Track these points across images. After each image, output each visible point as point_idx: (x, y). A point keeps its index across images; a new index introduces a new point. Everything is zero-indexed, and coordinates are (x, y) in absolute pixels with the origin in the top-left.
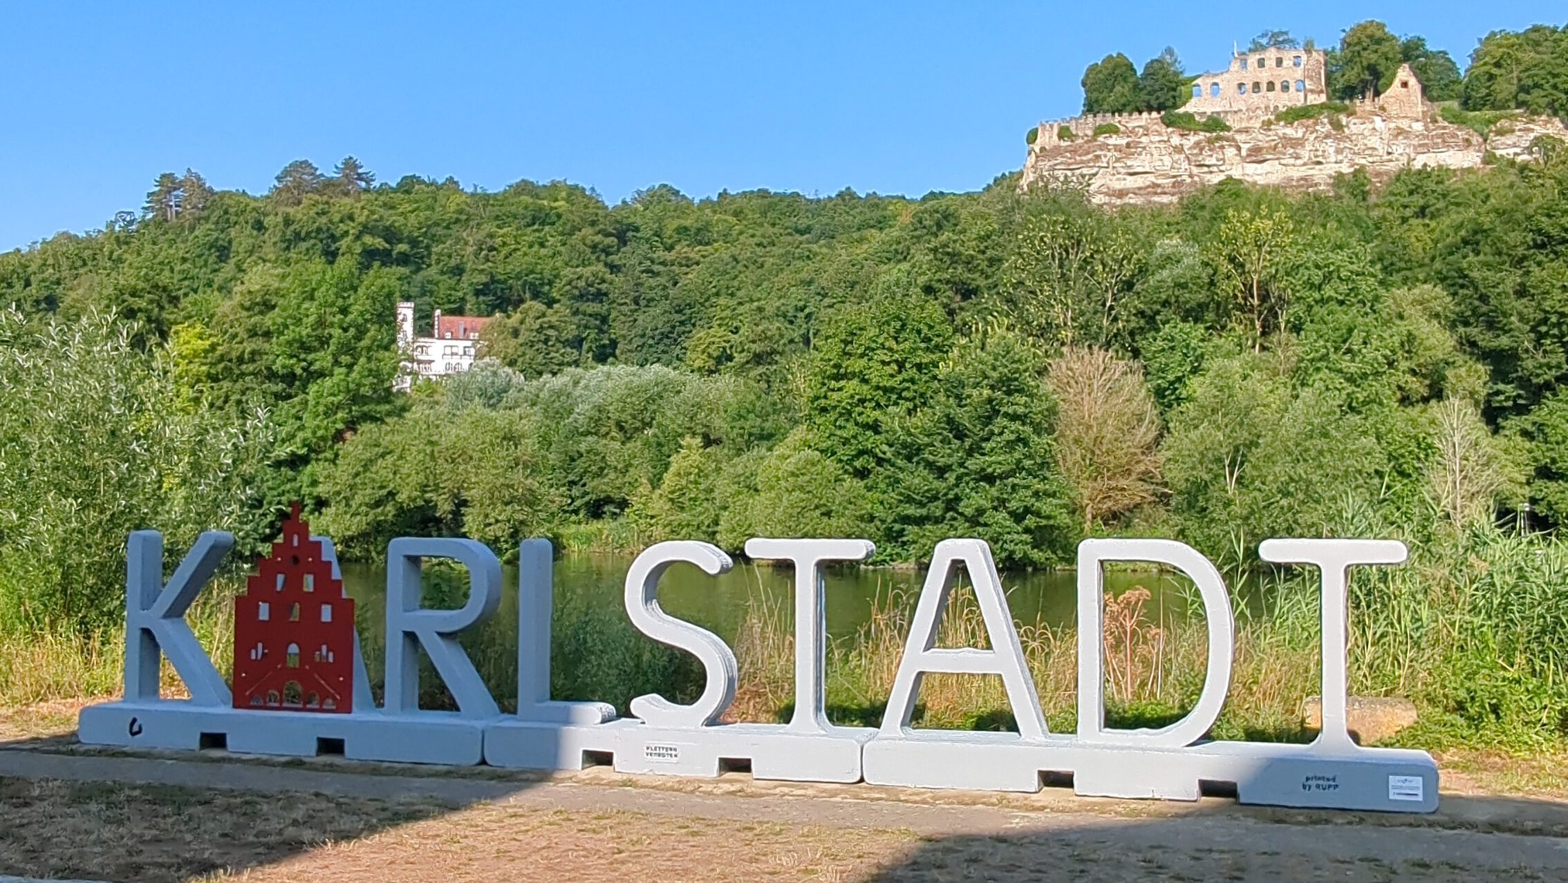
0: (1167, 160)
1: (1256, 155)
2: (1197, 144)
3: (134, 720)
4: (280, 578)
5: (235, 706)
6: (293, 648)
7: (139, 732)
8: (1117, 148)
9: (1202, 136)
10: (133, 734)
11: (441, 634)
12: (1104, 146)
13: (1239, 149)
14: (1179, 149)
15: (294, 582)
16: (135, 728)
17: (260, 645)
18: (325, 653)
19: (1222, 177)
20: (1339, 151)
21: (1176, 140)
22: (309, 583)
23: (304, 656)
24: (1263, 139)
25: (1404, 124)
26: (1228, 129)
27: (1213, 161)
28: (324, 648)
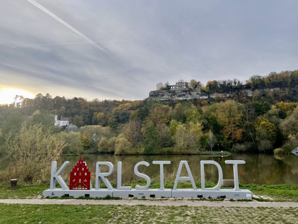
0: (168, 97)
1: (179, 96)
2: (172, 95)
3: (53, 193)
4: (78, 169)
5: (70, 189)
6: (80, 180)
7: (54, 194)
8: (161, 95)
9: (172, 94)
10: (52, 195)
11: (105, 177)
12: (159, 95)
13: (177, 95)
14: (169, 95)
15: (80, 169)
16: (53, 194)
17: (74, 179)
18: (85, 181)
19: (175, 99)
20: (190, 96)
21: (169, 94)
22: (83, 169)
23: (82, 181)
24: (180, 94)
25: (198, 92)
26: (176, 93)
27: (174, 97)
28: (85, 179)
